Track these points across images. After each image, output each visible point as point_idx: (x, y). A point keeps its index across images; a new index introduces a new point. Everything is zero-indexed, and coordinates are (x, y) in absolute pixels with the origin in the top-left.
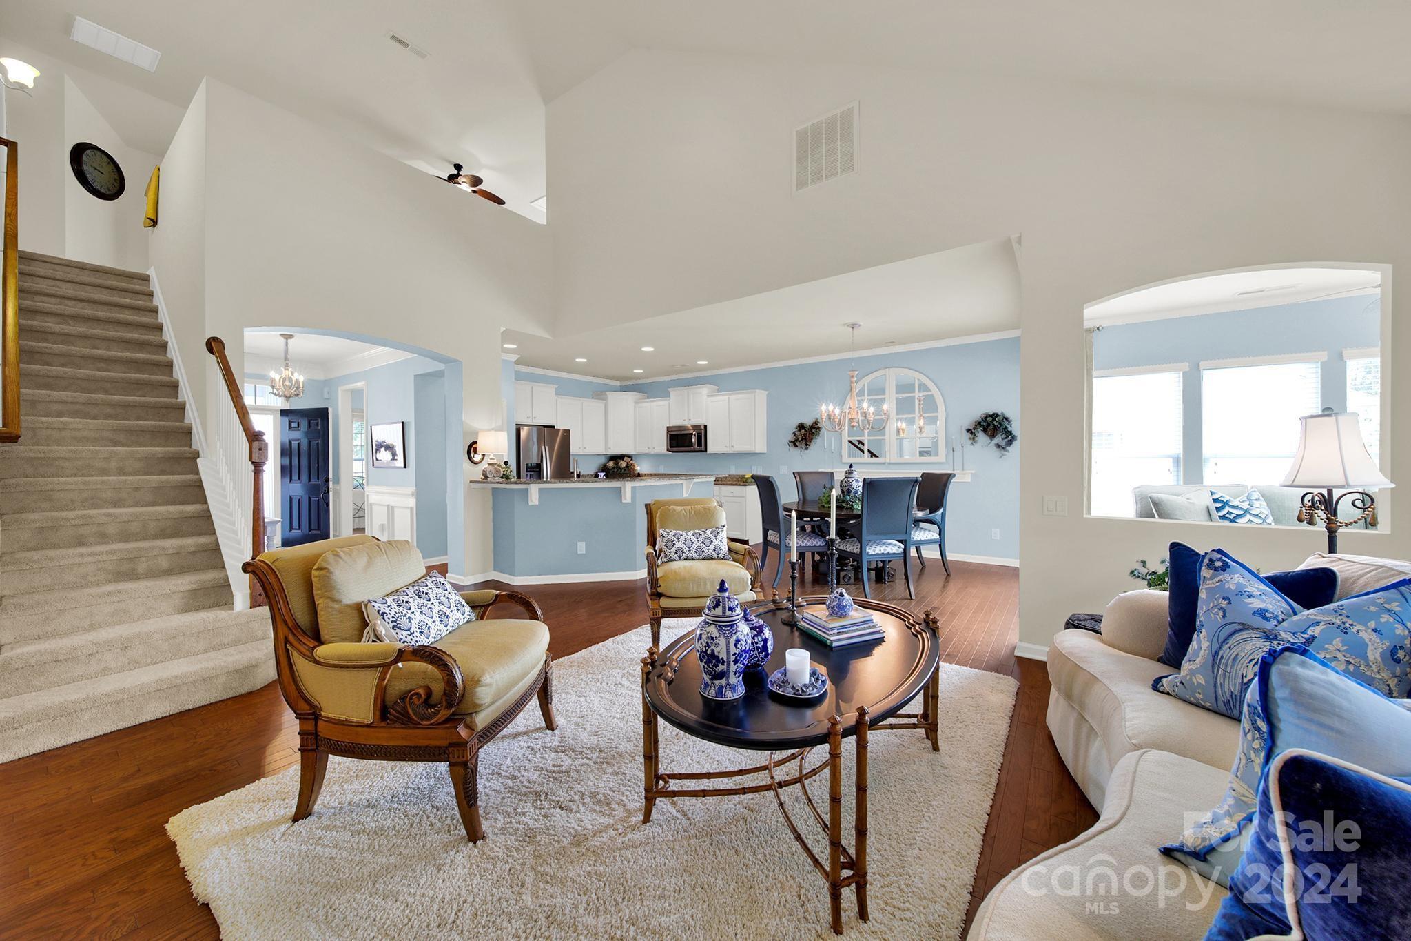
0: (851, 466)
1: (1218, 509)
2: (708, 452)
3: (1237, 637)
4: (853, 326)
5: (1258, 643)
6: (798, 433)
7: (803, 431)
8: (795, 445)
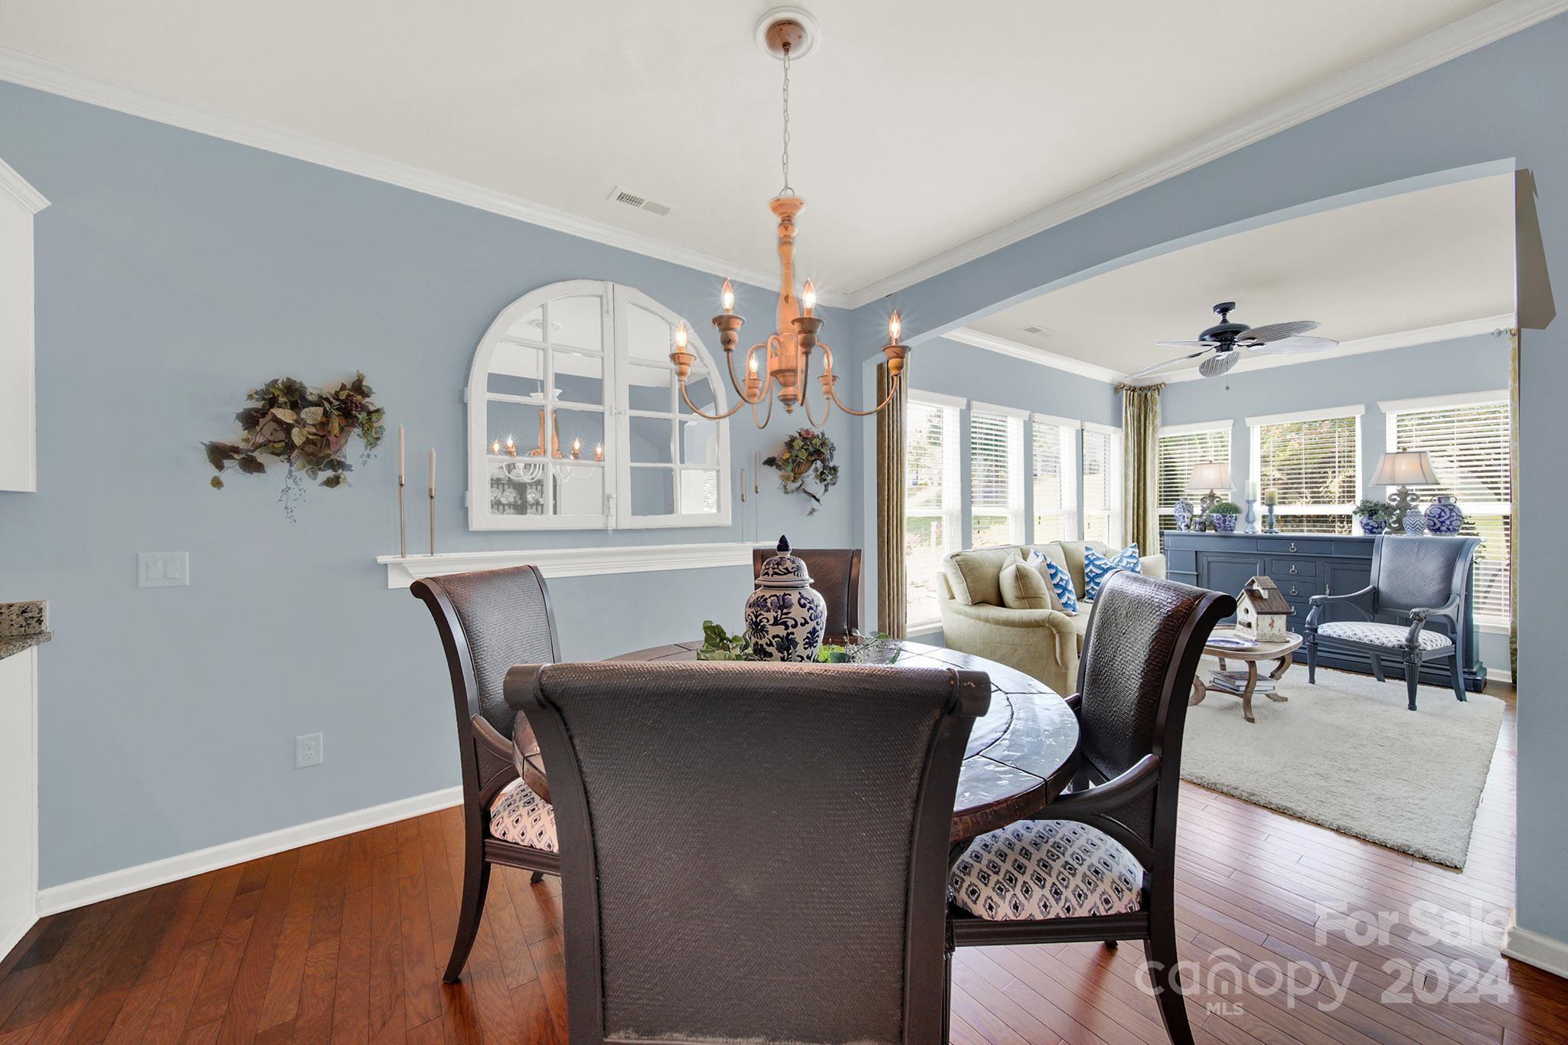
6: (285, 415)
7: (311, 415)
8: (251, 465)
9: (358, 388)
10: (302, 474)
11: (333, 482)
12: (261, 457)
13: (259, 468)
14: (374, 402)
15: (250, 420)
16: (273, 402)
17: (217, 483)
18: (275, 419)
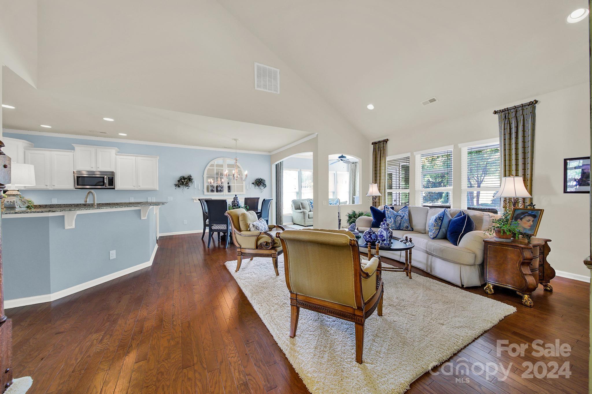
0: (236, 195)
1: (311, 204)
2: (116, 189)
3: (397, 217)
4: (235, 140)
5: (400, 217)
6: (183, 181)
7: (186, 180)
8: (179, 186)
9: (190, 176)
10: (184, 187)
11: (188, 188)
12: (180, 185)
13: (180, 187)
14: (192, 178)
15: (179, 181)
16: (181, 179)
17: (176, 189)
18: (182, 181)
